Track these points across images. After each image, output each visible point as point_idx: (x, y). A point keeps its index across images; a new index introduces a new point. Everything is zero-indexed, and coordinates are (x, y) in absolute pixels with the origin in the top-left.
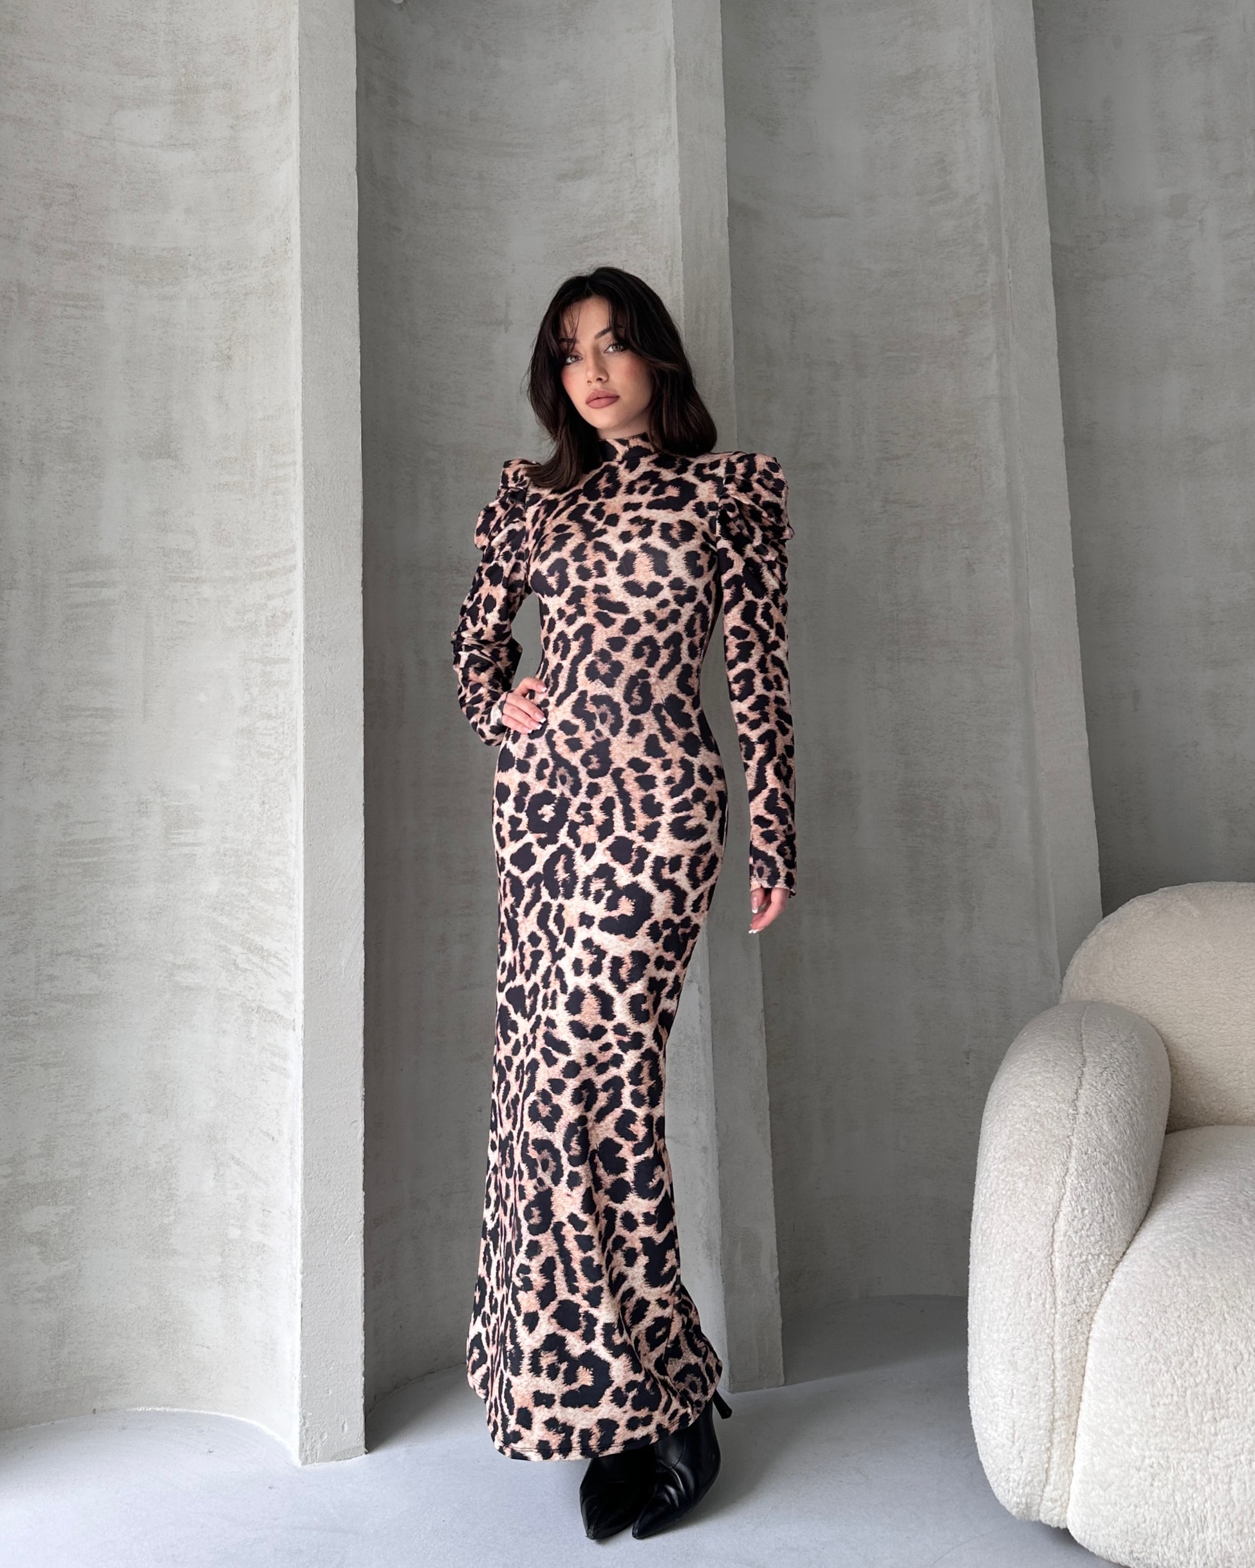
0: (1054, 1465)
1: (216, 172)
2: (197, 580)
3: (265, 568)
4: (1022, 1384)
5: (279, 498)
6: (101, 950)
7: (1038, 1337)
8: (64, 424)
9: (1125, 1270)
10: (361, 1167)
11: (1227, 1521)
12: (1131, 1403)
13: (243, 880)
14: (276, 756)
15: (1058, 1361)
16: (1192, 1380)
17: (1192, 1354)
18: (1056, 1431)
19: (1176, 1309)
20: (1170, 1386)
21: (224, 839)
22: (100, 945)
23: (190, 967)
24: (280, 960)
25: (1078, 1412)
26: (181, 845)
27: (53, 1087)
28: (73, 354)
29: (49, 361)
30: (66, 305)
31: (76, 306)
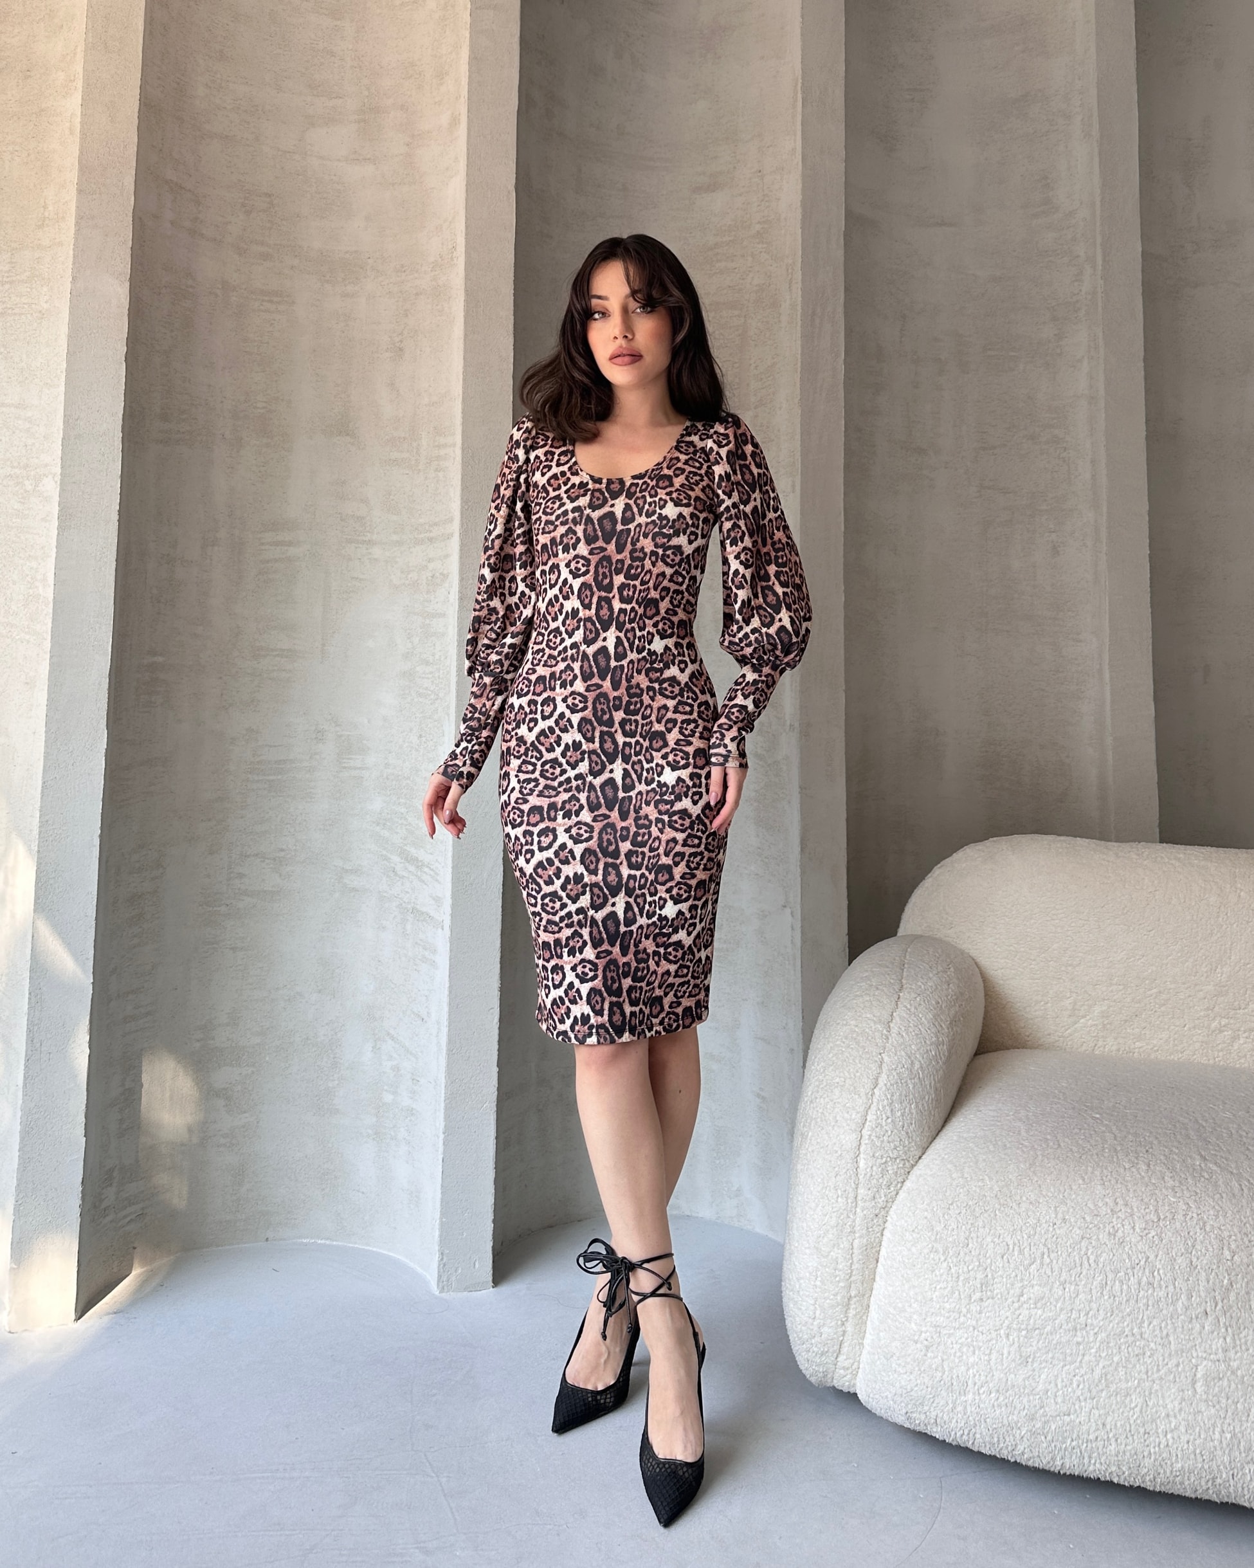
1: (393, 184)
2: (369, 543)
3: (427, 535)
5: (441, 474)
6: (282, 854)
8: (259, 405)
10: (496, 1046)
13: (402, 801)
14: (432, 697)
21: (387, 765)
22: (282, 850)
23: (357, 872)
26: (351, 768)
27: (240, 967)
28: (268, 343)
29: (248, 349)
30: (263, 301)
31: (271, 301)
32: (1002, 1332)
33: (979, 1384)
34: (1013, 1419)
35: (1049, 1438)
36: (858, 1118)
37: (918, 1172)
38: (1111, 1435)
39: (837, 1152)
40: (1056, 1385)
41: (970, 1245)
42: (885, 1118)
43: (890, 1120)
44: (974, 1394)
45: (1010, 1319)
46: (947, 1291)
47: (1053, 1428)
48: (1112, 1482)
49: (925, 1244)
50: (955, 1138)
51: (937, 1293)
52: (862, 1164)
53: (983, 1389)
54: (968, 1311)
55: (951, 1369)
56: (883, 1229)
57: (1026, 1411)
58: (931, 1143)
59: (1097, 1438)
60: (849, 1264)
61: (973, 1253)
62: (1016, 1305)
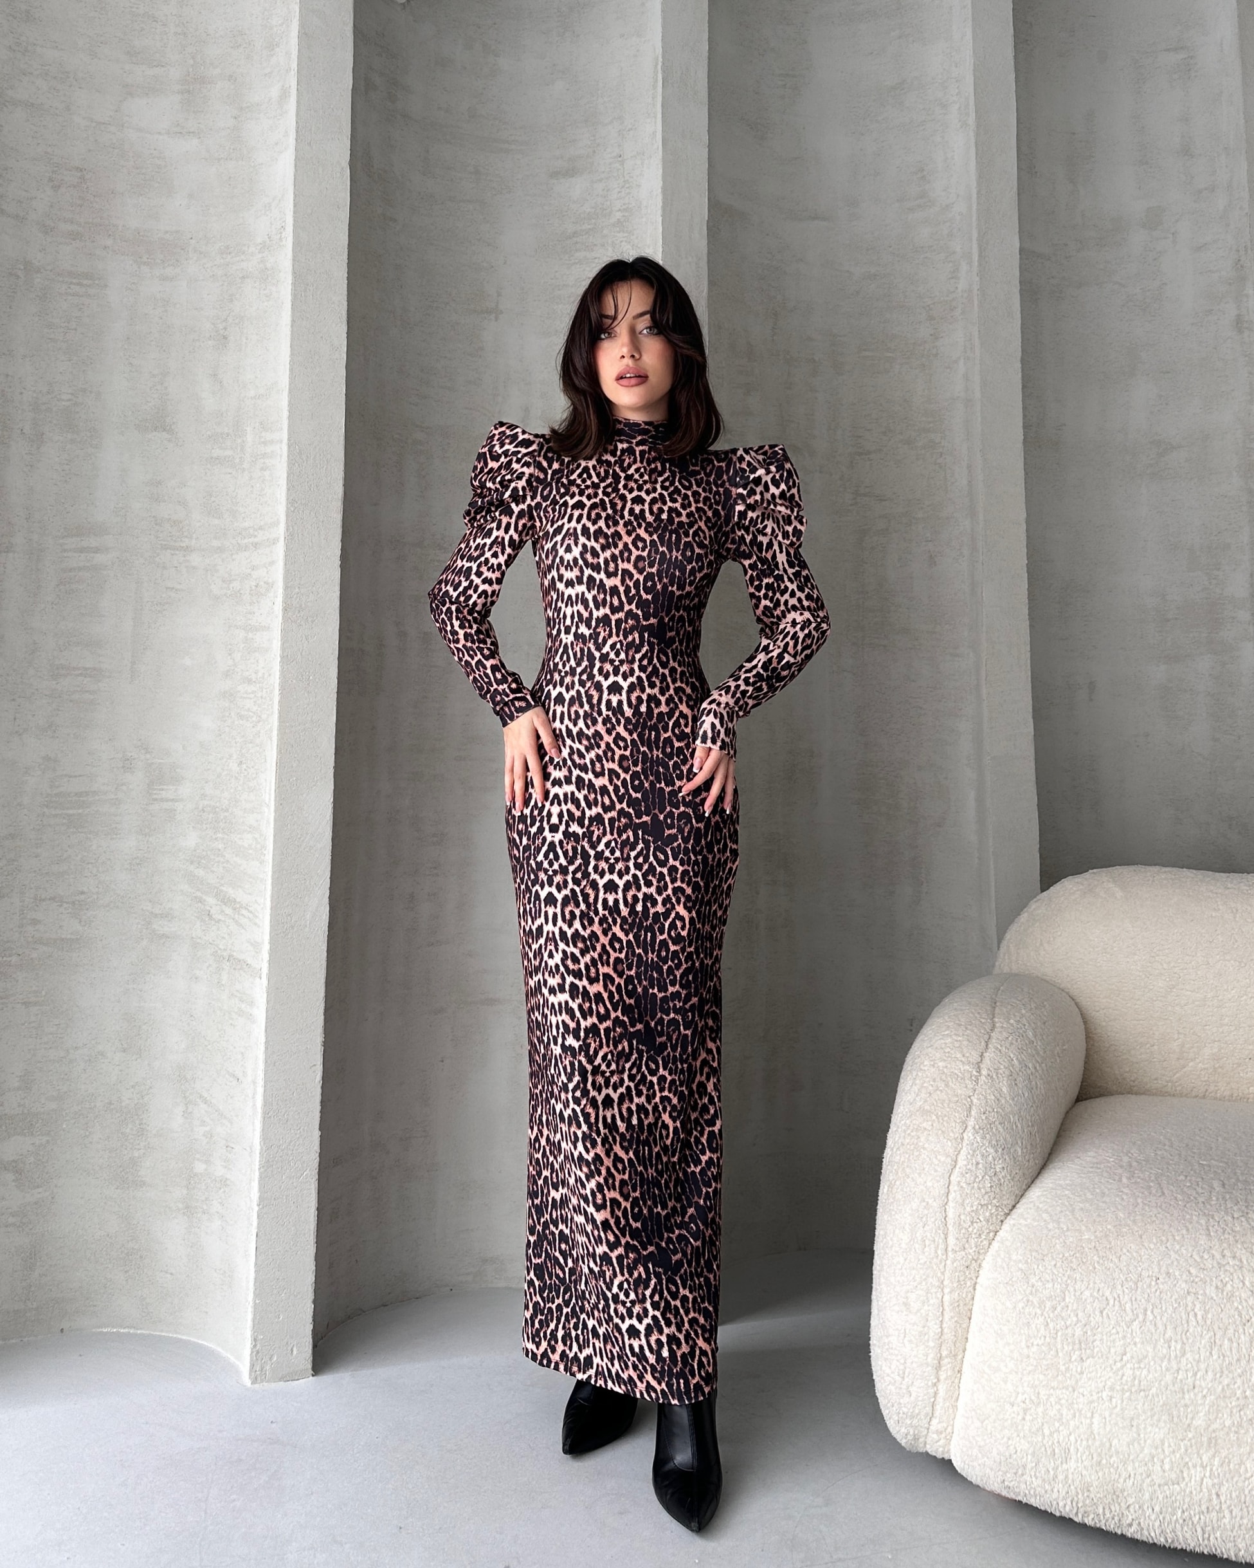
0: (940, 1400)
1: (219, 160)
2: (187, 549)
3: (251, 540)
4: (914, 1324)
5: (267, 473)
6: (83, 897)
7: (930, 1280)
8: (64, 397)
9: (1012, 1222)
10: (319, 1108)
11: (1087, 1453)
12: (1008, 1344)
13: (220, 835)
14: (254, 719)
15: (946, 1304)
16: (1063, 1323)
17: (1064, 1300)
18: (943, 1369)
19: (1053, 1259)
20: (1043, 1328)
21: (203, 796)
22: (82, 893)
23: (168, 916)
24: (251, 912)
25: (964, 1352)
26: (162, 800)
27: (33, 1025)
28: (76, 329)
29: (52, 336)
30: (71, 283)
31: (79, 284)
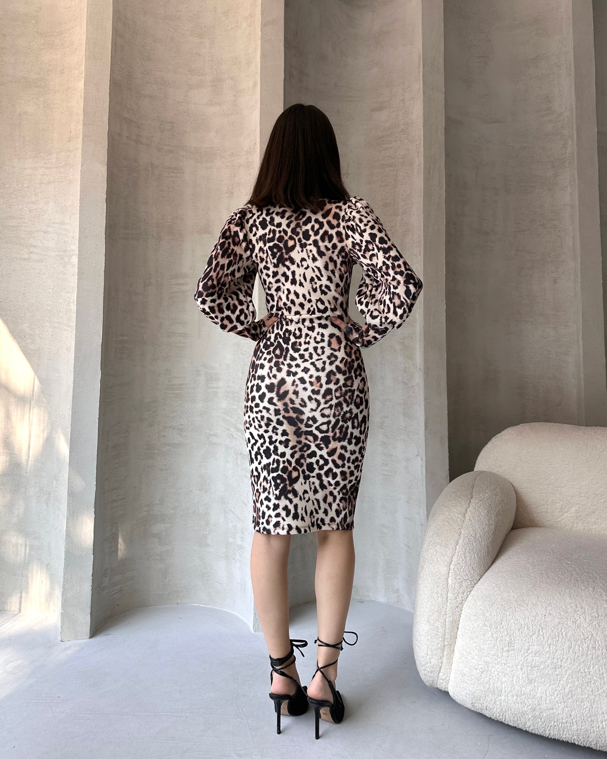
6: (182, 427)
8: (169, 221)
21: (229, 386)
22: (182, 425)
23: (216, 435)
26: (212, 388)
27: (164, 478)
28: (172, 192)
29: (163, 195)
30: (170, 172)
31: (173, 172)
32: (519, 667)
33: (508, 691)
34: (524, 710)
35: (543, 720)
36: (448, 560)
37: (478, 587)
38: (574, 721)
39: (438, 576)
40: (546, 695)
41: (503, 624)
42: (461, 560)
43: (464, 561)
44: (505, 696)
45: (523, 661)
46: (491, 645)
47: (545, 715)
48: (575, 744)
49: (481, 622)
50: (497, 571)
51: (487, 646)
52: (450, 582)
53: (509, 694)
54: (502, 656)
55: (494, 683)
56: (461, 614)
57: (531, 706)
58: (485, 573)
59: (567, 722)
60: (444, 630)
61: (504, 628)
62: (526, 654)
